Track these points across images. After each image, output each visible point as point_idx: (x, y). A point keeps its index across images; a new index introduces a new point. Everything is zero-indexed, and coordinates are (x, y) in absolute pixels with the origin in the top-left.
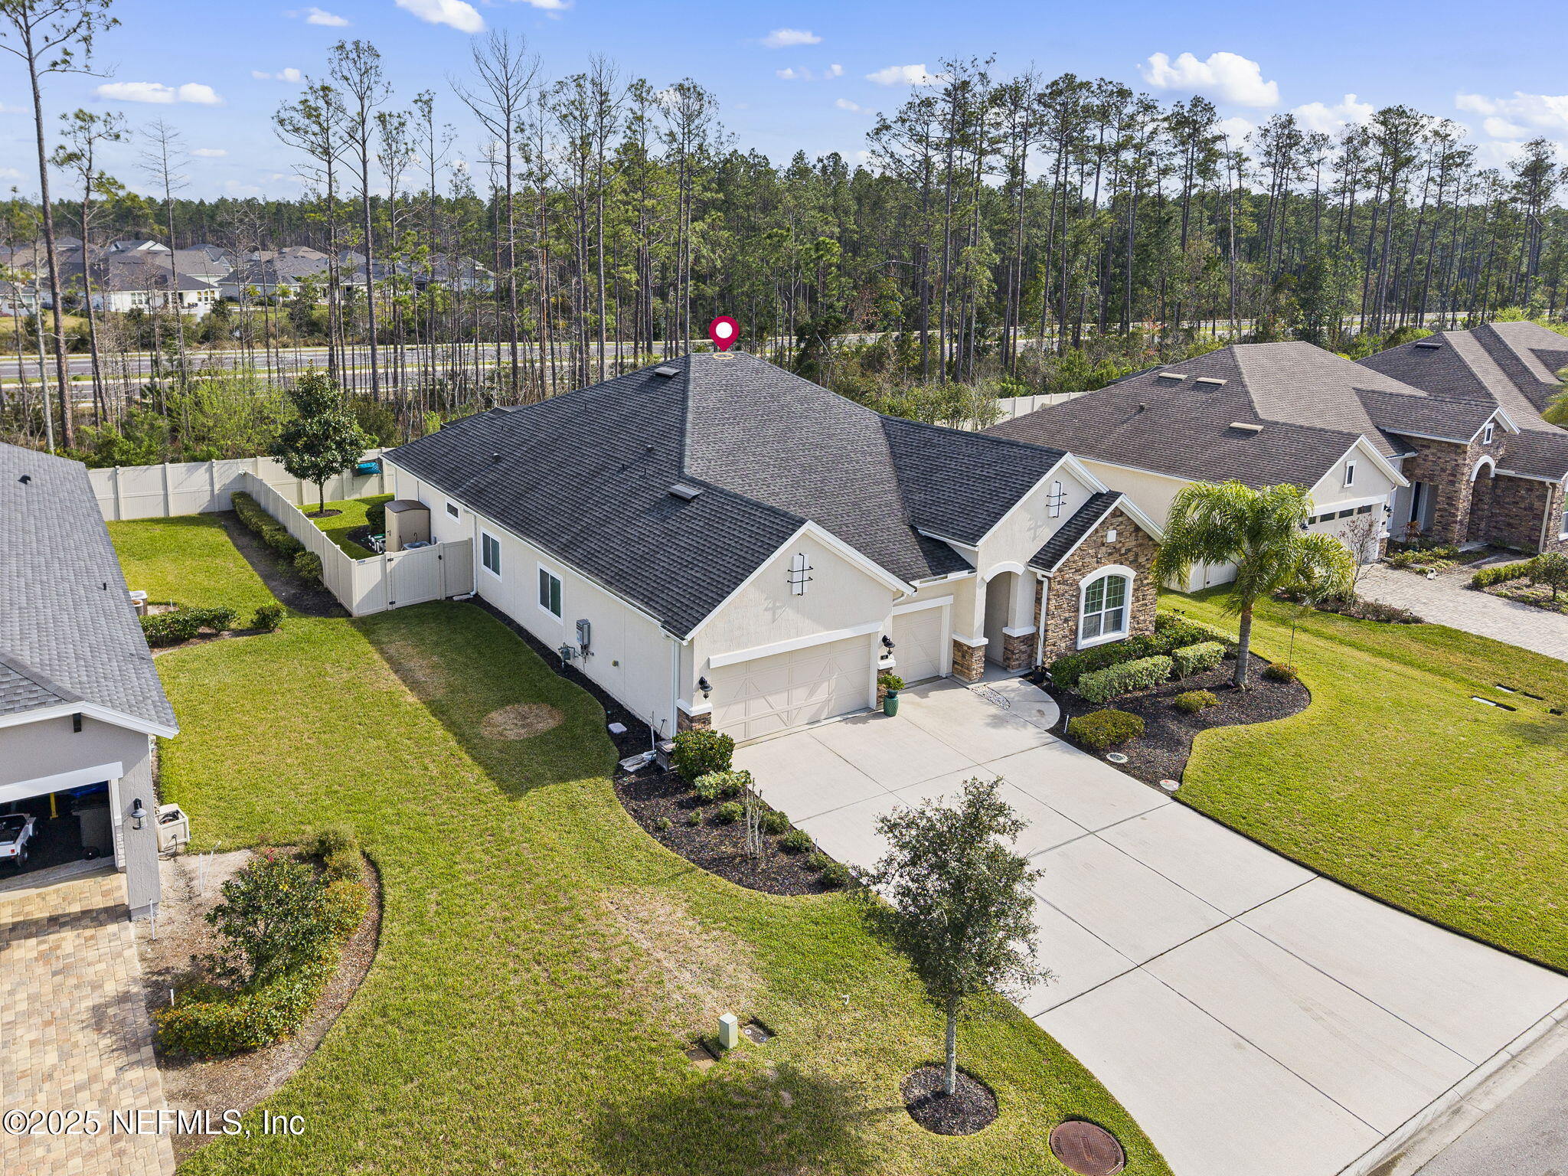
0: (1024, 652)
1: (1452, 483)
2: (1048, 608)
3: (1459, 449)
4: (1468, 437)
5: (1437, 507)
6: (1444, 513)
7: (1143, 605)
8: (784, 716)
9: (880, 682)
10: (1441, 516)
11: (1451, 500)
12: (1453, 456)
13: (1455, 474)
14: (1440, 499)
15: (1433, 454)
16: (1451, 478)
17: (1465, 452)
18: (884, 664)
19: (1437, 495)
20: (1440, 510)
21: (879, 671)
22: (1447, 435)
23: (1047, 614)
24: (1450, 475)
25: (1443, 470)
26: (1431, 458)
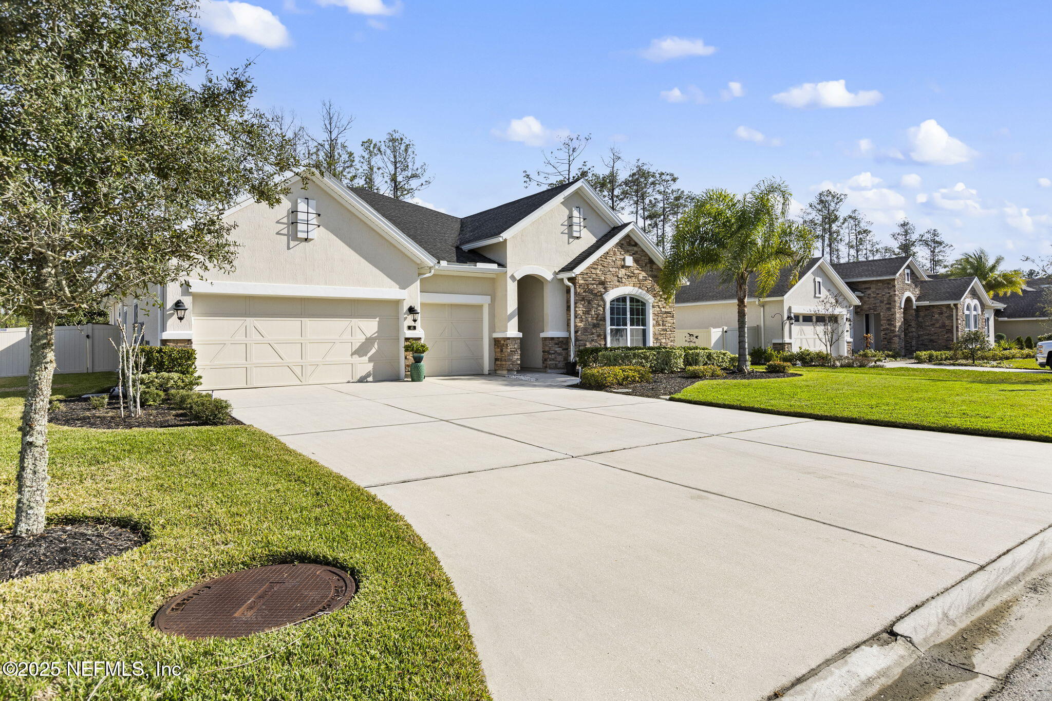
0: (560, 354)
1: (889, 309)
2: (576, 311)
3: (890, 284)
4: (895, 273)
5: (882, 328)
6: (887, 332)
7: (663, 330)
8: (298, 371)
9: (407, 349)
10: (886, 334)
11: (891, 320)
12: (887, 290)
13: (890, 302)
14: (882, 322)
15: (873, 292)
16: (888, 306)
17: (895, 286)
18: (410, 334)
19: (880, 320)
20: (884, 330)
21: (407, 339)
22: (880, 275)
23: (576, 317)
24: (887, 304)
25: (882, 302)
26: (872, 295)
